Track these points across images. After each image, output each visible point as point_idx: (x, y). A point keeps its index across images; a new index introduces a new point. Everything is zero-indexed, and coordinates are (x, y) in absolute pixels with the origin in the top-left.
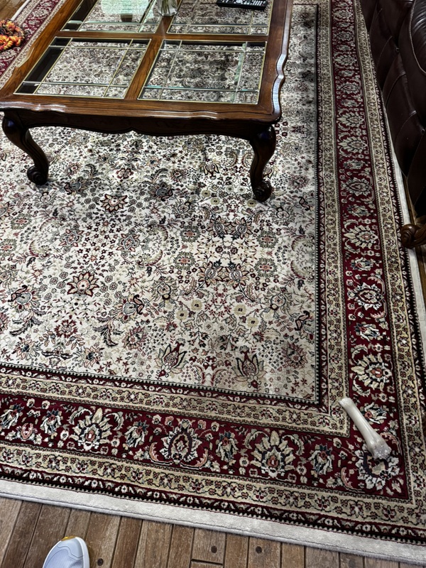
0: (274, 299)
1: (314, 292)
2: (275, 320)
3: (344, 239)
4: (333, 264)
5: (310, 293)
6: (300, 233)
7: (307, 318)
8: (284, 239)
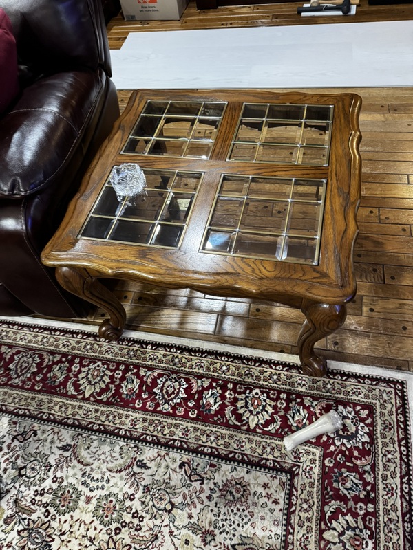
0: (158, 506)
1: (156, 450)
2: (187, 509)
3: (92, 399)
4: (123, 419)
5: (156, 455)
6: (68, 450)
7: (189, 466)
8: (71, 475)
